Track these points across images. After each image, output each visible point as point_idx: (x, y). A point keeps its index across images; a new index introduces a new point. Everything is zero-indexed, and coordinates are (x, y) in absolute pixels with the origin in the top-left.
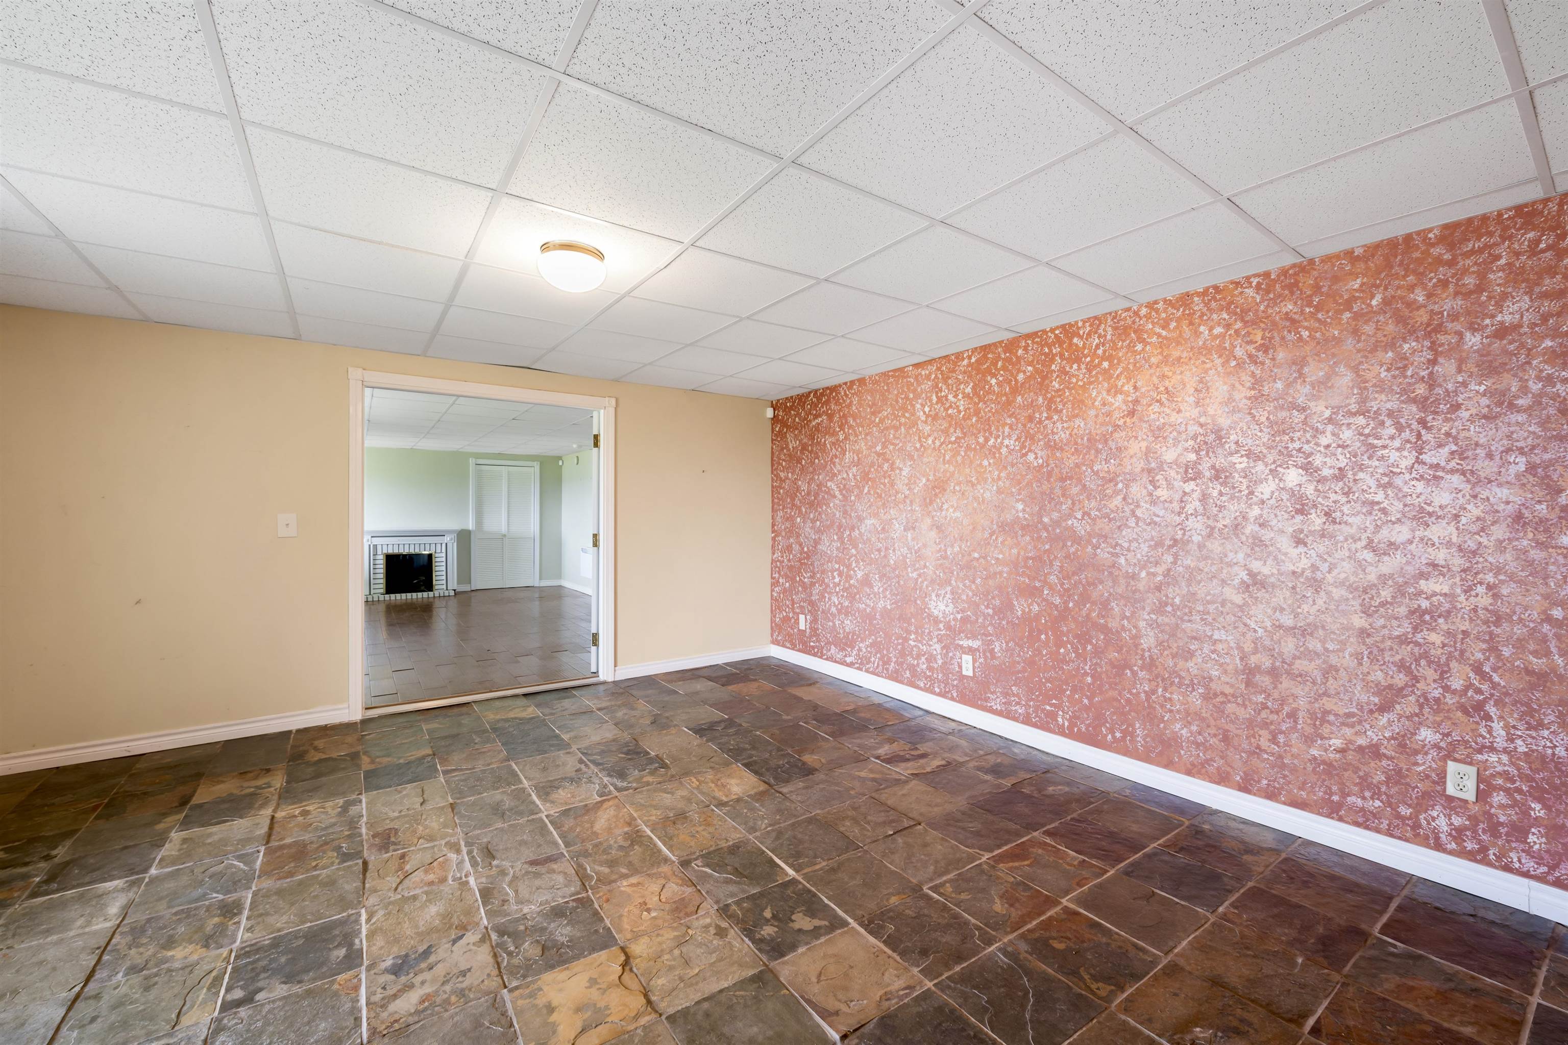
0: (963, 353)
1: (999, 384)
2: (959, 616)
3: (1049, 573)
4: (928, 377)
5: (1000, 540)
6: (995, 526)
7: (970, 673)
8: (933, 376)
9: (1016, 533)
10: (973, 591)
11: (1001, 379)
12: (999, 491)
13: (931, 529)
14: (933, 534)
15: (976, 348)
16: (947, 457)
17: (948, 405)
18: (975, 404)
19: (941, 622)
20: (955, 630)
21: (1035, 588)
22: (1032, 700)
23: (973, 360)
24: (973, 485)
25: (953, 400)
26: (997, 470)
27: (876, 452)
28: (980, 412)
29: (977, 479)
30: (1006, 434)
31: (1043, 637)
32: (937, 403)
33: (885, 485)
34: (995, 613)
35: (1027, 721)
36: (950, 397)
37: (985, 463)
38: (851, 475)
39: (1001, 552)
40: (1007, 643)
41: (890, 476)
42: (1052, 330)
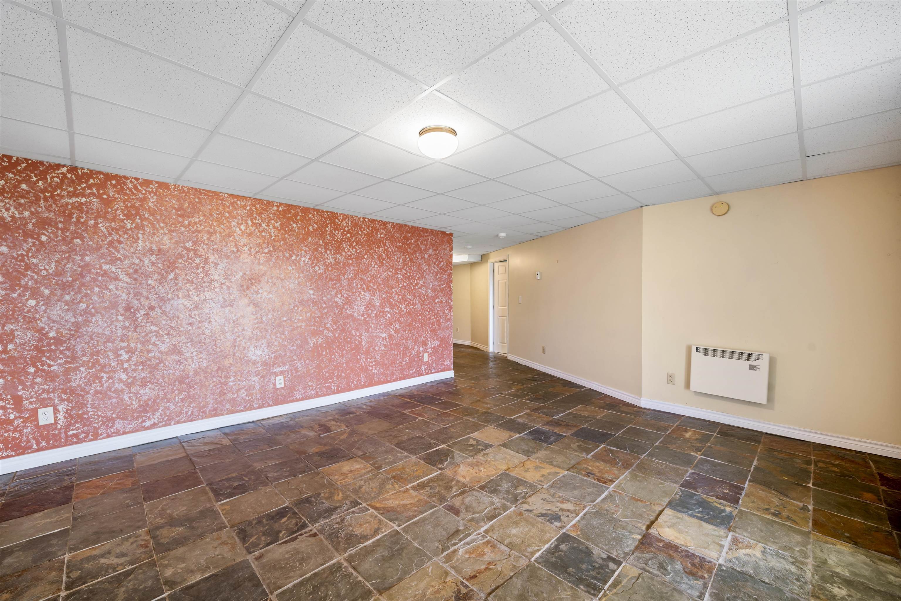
0: (273, 202)
1: (298, 228)
2: (273, 356)
3: (326, 323)
4: (244, 207)
5: (300, 309)
6: (297, 303)
7: (282, 385)
8: (248, 208)
9: (309, 305)
10: (283, 339)
11: (299, 225)
12: (299, 284)
13: (249, 306)
14: (251, 308)
15: (283, 204)
16: (261, 261)
17: (261, 230)
18: (282, 234)
19: (258, 362)
20: (270, 365)
21: (320, 331)
22: (319, 384)
23: (281, 209)
24: (282, 280)
25: (266, 227)
26: (298, 272)
27: (185, 248)
28: (286, 240)
29: (285, 276)
30: (303, 254)
31: (324, 353)
32: (252, 226)
33: (197, 274)
34: (298, 348)
35: (317, 396)
36: (263, 225)
37: (290, 268)
38: (146, 262)
39: (301, 315)
40: (305, 362)
41: (203, 268)
42: (327, 212)
